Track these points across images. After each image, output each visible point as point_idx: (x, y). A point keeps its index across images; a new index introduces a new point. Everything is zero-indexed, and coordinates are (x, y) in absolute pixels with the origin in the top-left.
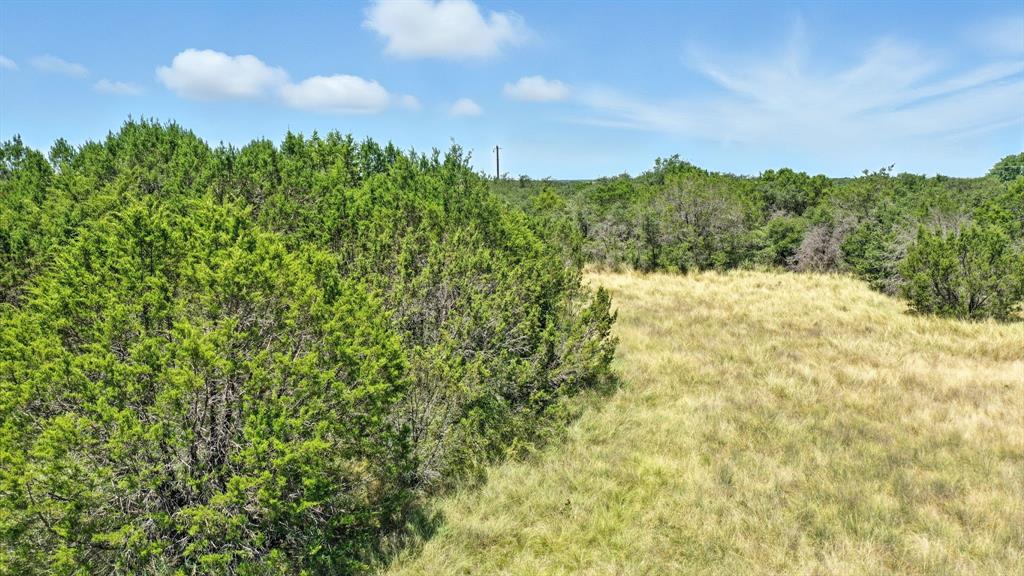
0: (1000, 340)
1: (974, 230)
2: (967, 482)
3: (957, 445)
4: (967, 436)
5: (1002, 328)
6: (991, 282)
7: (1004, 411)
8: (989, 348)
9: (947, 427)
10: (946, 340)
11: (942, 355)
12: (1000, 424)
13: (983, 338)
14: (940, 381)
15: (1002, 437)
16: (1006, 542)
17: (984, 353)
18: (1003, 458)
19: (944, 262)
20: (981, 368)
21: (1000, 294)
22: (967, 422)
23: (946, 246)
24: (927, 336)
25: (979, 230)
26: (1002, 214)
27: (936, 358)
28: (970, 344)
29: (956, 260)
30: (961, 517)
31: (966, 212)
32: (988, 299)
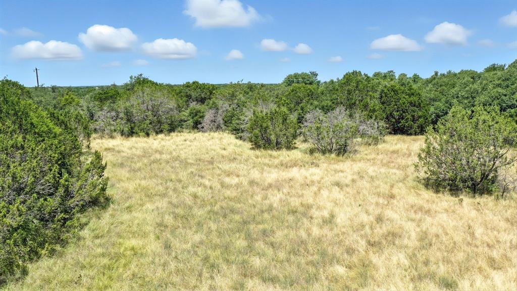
0: (288, 158)
1: (275, 110)
2: (274, 228)
3: (271, 210)
4: (275, 205)
5: (289, 152)
6: (283, 132)
7: (289, 191)
8: (284, 162)
9: (267, 202)
10: (267, 161)
11: (265, 168)
12: (288, 197)
13: (281, 158)
14: (264, 181)
15: (289, 204)
16: (290, 253)
17: (282, 165)
18: (289, 214)
19: (265, 125)
20: (281, 172)
21: (287, 138)
22: (275, 198)
23: (265, 118)
24: (260, 159)
25: (277, 109)
26: (287, 101)
27: (263, 169)
28: (276, 161)
29: (270, 124)
30: (272, 245)
31: (273, 101)
32: (283, 140)
